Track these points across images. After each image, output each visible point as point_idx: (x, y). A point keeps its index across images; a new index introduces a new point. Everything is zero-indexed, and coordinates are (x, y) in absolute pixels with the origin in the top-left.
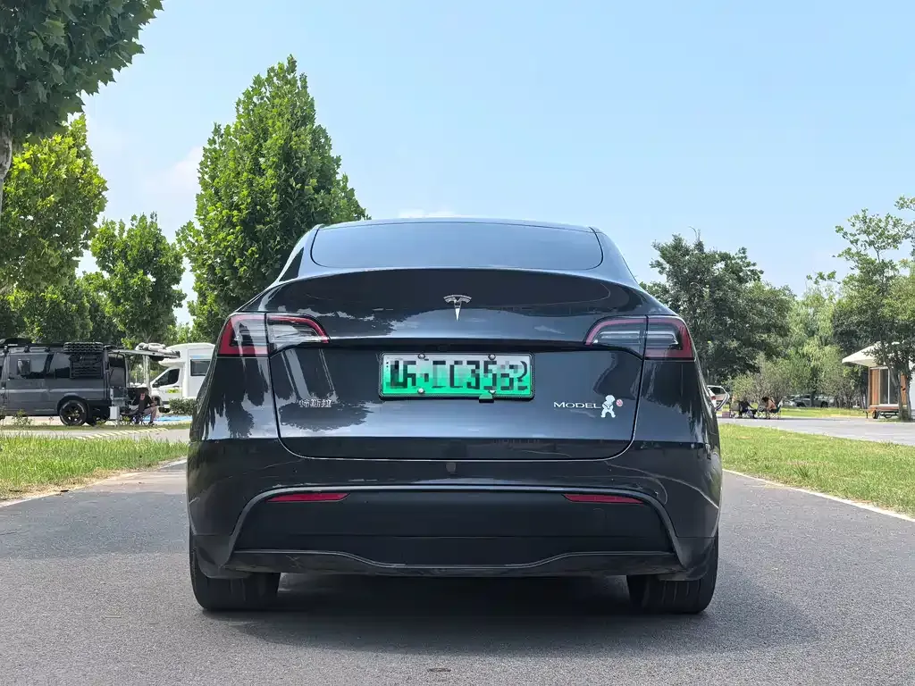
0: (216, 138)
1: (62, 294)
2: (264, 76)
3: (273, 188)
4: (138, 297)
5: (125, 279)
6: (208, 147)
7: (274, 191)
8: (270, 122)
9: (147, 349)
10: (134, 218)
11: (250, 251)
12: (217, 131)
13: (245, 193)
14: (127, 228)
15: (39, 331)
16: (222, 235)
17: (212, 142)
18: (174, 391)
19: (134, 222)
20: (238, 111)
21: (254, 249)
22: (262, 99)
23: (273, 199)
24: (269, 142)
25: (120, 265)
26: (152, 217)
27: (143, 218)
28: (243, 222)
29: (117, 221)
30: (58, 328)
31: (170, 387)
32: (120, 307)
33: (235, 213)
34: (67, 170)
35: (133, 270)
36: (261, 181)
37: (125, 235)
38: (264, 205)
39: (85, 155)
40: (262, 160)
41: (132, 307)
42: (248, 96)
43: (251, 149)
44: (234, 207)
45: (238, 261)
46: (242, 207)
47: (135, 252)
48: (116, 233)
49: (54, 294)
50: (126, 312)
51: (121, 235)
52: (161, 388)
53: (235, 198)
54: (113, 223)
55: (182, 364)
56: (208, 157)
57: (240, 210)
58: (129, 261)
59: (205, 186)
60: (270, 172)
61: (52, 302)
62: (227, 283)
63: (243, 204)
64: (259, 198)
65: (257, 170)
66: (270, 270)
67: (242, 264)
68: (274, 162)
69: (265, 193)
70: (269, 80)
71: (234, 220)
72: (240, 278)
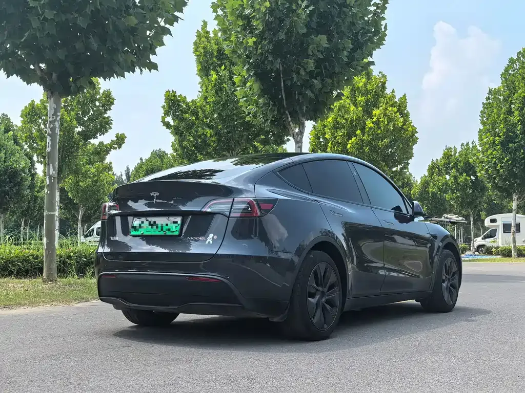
0: (490, 96)
1: (438, 188)
2: (515, 57)
3: (519, 121)
4: (463, 189)
5: (456, 179)
6: (485, 102)
7: (519, 123)
8: (517, 83)
9: (447, 218)
10: (462, 145)
11: (506, 160)
12: (490, 92)
13: (502, 126)
14: (458, 151)
15: (427, 209)
16: (490, 151)
17: (488, 99)
18: (494, 242)
19: (463, 147)
20: (502, 79)
21: (508, 158)
22: (514, 71)
23: (519, 128)
24: (516, 95)
25: (454, 171)
26: (473, 143)
27: (468, 144)
28: (502, 143)
29: (453, 147)
30: (436, 208)
31: (492, 239)
32: (454, 195)
33: (497, 138)
34: (394, 125)
35: (461, 174)
36: (512, 118)
37: (457, 154)
38: (514, 133)
39: (405, 116)
40: (513, 106)
41: (461, 195)
42: (506, 70)
43: (507, 101)
44: (496, 135)
45: (499, 166)
46: (501, 134)
47: (462, 164)
48: (453, 153)
49: (433, 189)
50: (458, 197)
51: (455, 154)
52: (487, 240)
53: (497, 130)
54: (451, 148)
55: (498, 226)
56: (485, 108)
57: (500, 137)
58: (459, 169)
59: (483, 123)
60: (516, 113)
61: (433, 193)
62: (495, 178)
63: (501, 133)
64: (511, 128)
65: (510, 112)
66: (518, 170)
67: (502, 167)
68: (519, 107)
69: (514, 125)
70: (518, 59)
71: (497, 142)
72: (502, 175)
